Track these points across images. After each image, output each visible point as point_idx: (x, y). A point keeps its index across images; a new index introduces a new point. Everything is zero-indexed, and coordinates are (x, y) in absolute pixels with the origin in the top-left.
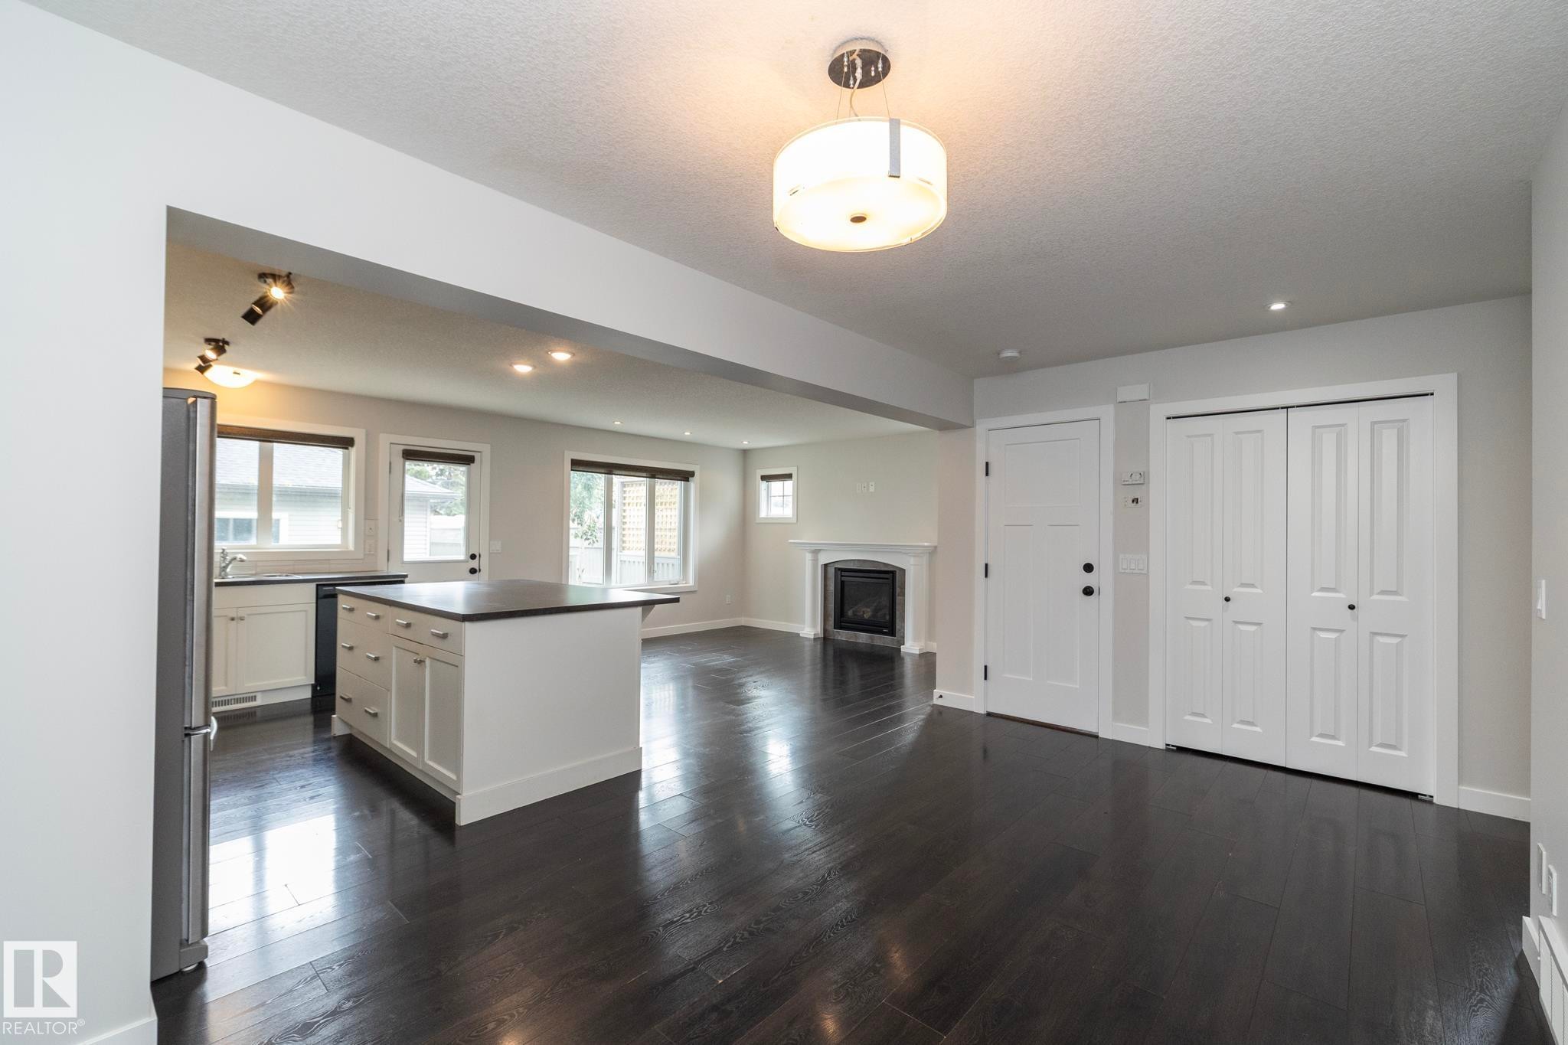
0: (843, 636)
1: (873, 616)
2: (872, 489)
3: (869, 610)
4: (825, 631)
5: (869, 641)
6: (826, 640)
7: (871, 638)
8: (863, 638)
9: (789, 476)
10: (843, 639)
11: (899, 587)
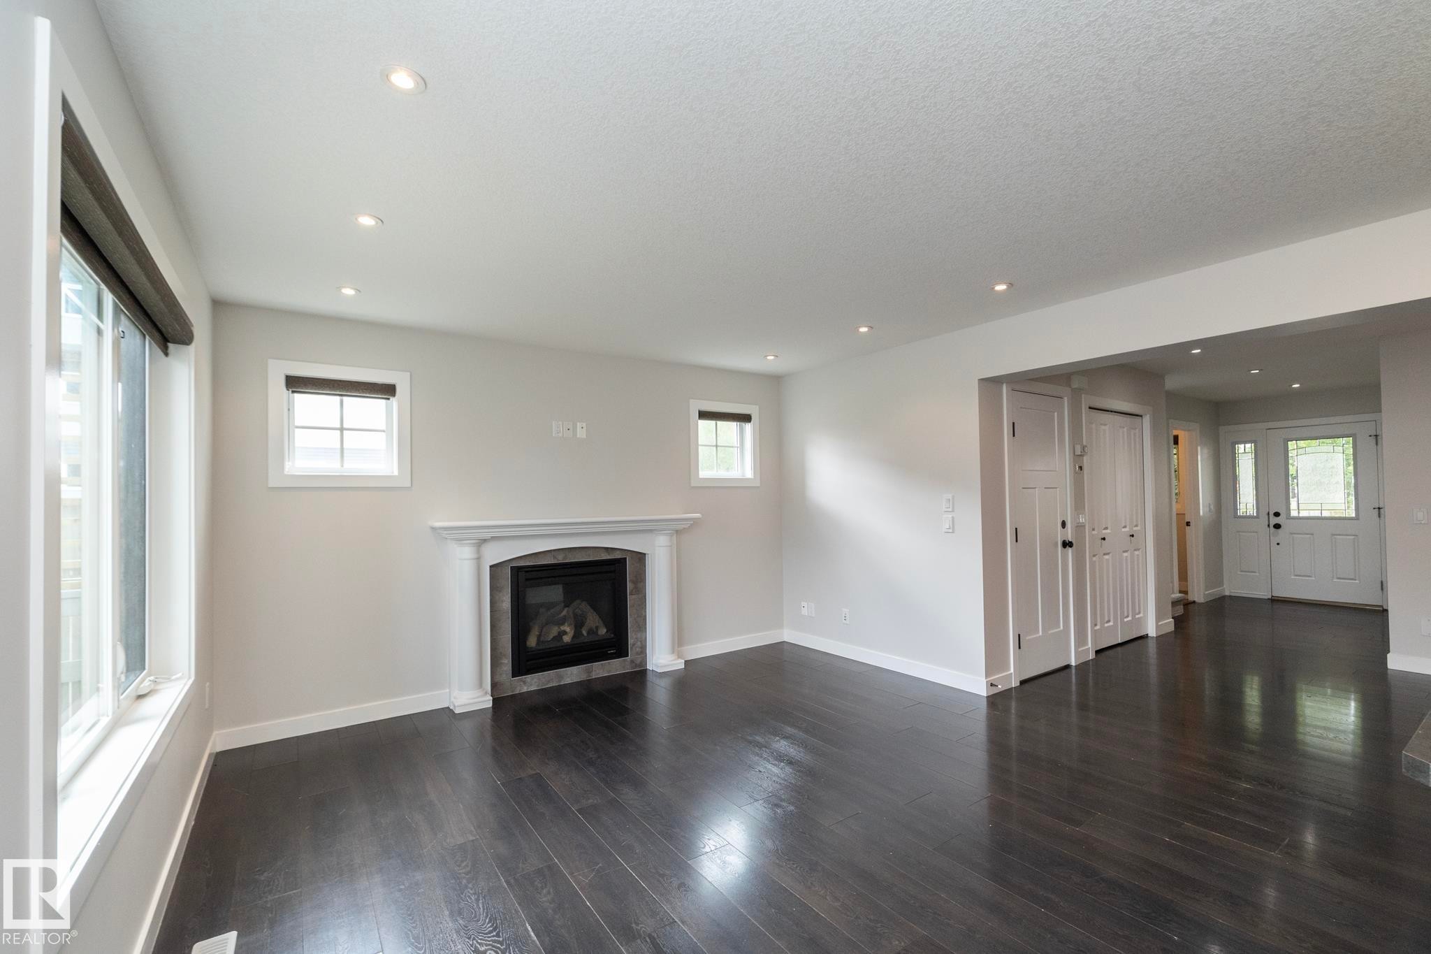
0: (532, 683)
1: (577, 634)
2: (581, 433)
3: (566, 628)
4: (494, 685)
5: (584, 677)
6: (497, 701)
7: (589, 672)
8: (572, 675)
9: (388, 390)
10: (533, 688)
11: (632, 581)
